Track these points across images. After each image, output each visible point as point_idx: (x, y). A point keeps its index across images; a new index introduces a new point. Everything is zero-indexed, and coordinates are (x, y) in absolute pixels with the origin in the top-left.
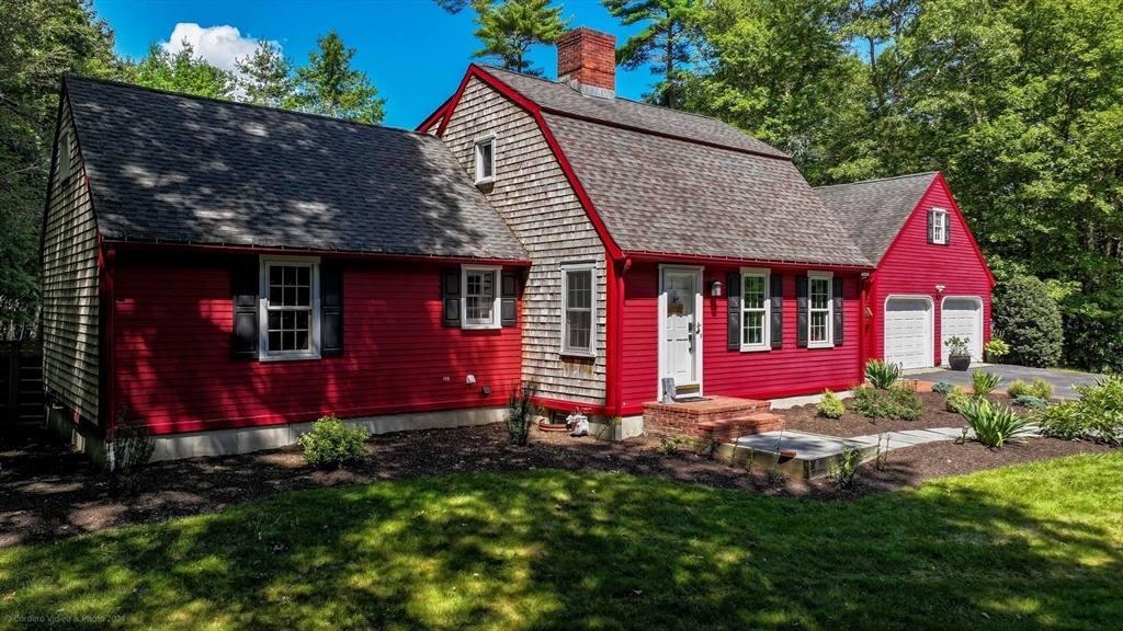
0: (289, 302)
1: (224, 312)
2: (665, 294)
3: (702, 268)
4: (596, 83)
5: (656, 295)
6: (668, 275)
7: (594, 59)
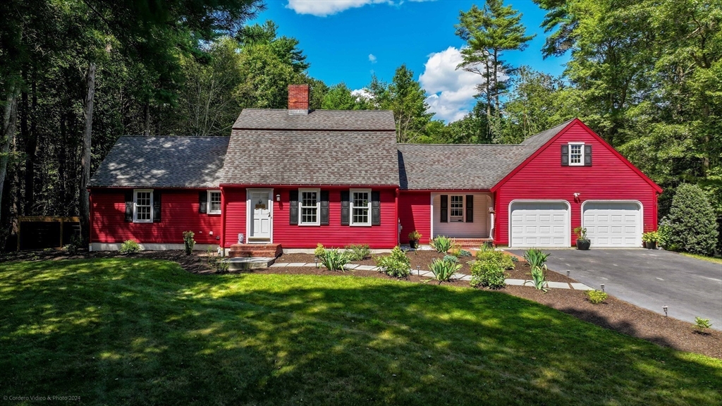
0: (144, 204)
1: (121, 206)
2: (250, 200)
3: (273, 189)
4: (297, 108)
5: (245, 201)
6: (249, 193)
7: (296, 98)
